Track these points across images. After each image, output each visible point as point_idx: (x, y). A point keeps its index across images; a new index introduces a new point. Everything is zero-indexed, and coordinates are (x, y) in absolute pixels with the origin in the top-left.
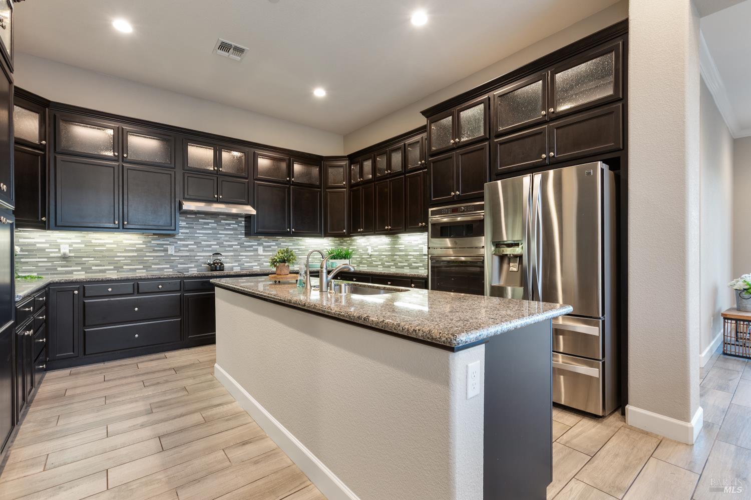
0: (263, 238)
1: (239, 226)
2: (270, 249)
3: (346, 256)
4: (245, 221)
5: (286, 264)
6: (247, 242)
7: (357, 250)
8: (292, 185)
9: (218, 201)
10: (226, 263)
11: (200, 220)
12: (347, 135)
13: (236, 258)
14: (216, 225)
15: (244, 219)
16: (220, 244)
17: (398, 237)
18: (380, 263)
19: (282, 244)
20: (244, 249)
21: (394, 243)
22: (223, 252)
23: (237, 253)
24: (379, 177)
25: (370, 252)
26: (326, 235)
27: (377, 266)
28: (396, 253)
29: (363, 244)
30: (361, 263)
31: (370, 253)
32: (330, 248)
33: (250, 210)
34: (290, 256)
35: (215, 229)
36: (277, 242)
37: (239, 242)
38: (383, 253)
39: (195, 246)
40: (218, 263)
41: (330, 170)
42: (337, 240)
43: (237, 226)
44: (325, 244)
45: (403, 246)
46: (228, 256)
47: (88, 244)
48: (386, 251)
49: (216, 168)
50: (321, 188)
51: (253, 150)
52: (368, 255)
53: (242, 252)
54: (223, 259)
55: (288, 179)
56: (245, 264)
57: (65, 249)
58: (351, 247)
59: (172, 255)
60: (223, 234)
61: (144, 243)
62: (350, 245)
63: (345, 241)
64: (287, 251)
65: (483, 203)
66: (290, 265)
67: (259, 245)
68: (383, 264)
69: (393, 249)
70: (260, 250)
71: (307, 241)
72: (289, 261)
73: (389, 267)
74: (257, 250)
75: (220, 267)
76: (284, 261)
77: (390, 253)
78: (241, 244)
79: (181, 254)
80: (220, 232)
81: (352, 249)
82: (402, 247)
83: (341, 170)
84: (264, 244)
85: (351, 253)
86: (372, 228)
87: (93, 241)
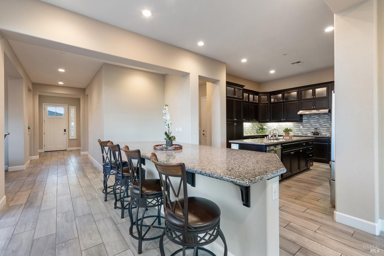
9: (314, 109)
11: (312, 116)
14: (318, 117)
35: (318, 119)
39: (310, 126)
47: (280, 126)
57: (275, 127)
59: (301, 129)
60: (321, 121)
61: (293, 125)
79: (305, 129)
80: (321, 120)
87: (281, 125)
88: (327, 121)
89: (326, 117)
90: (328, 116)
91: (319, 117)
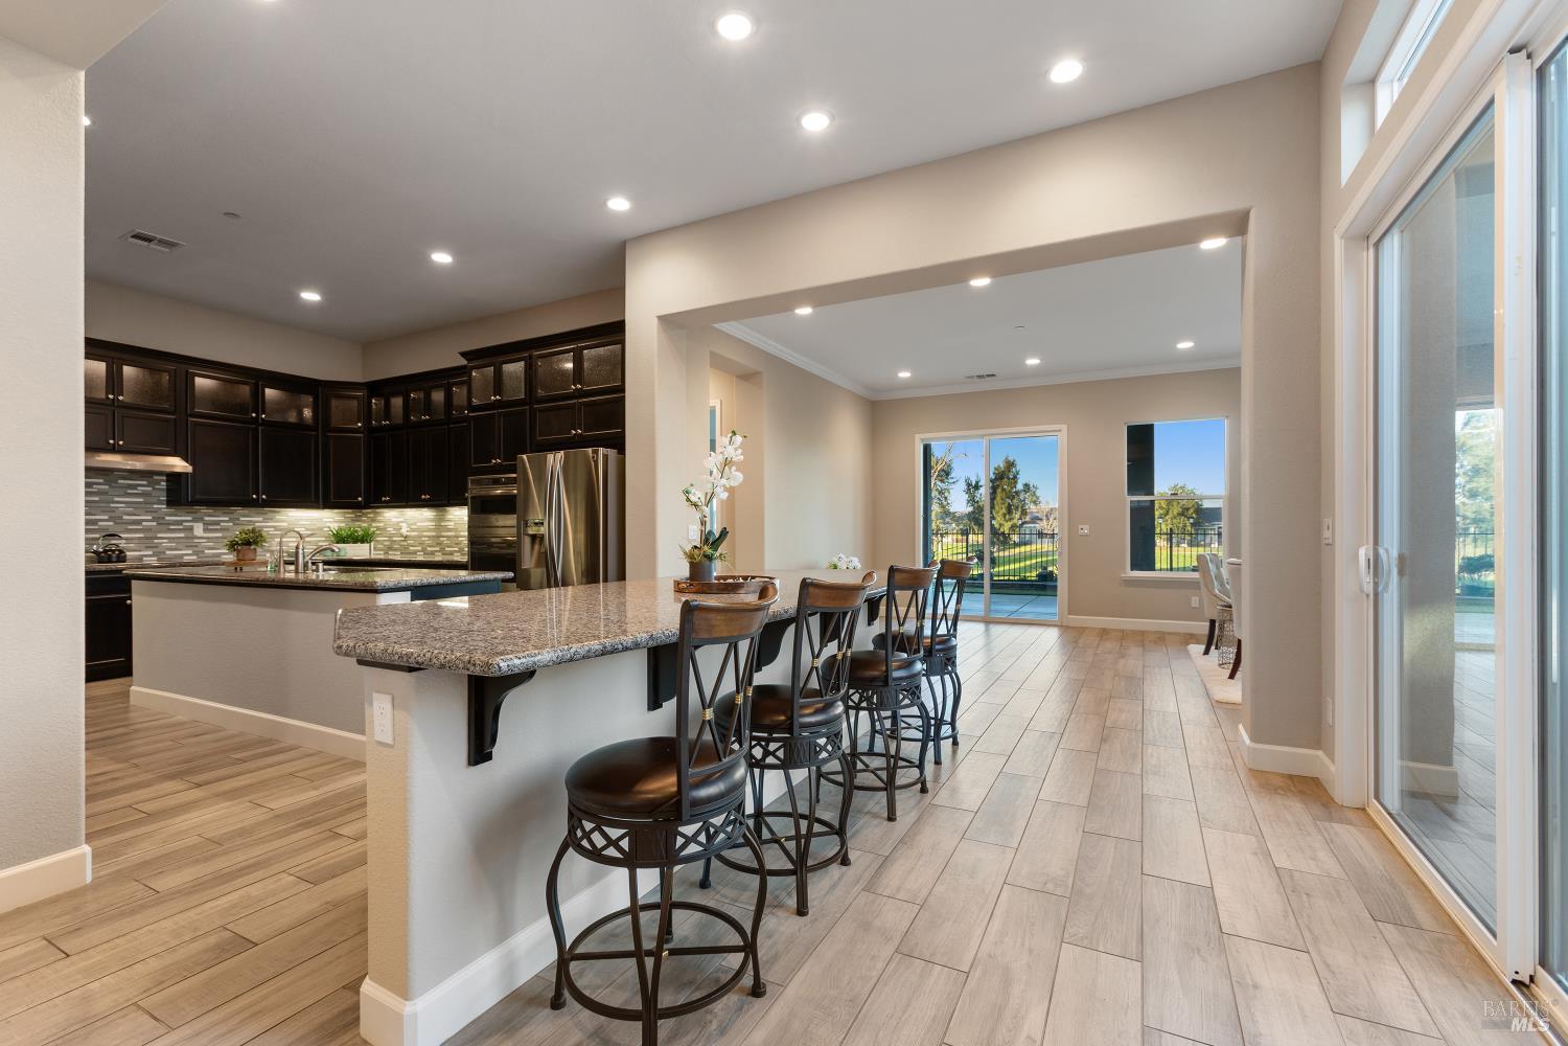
0: (204, 510)
1: (154, 489)
2: (218, 527)
3: (364, 539)
4: (167, 481)
5: (253, 547)
6: (170, 516)
7: (385, 529)
8: (261, 425)
9: (113, 450)
10: (129, 551)
12: (370, 344)
13: (148, 541)
14: (106, 487)
15: (165, 478)
16: (116, 519)
17: (446, 511)
18: (419, 548)
19: (242, 519)
20: (164, 527)
21: (440, 519)
22: (122, 532)
23: (149, 535)
24: (414, 422)
25: (404, 531)
26: (328, 504)
27: (415, 553)
28: (443, 534)
29: (394, 520)
30: (390, 548)
31: (405, 533)
32: (335, 526)
33: (178, 464)
34: (257, 537)
36: (232, 516)
37: (155, 515)
38: (425, 534)
40: (113, 551)
41: (334, 403)
42: (349, 513)
43: (150, 489)
44: (327, 520)
45: (452, 523)
46: (132, 539)
48: (430, 530)
49: (111, 397)
50: (316, 430)
51: (184, 367)
52: (402, 536)
53: (159, 532)
54: (122, 544)
55: (254, 415)
56: (168, 552)
58: (374, 525)
60: (121, 503)
62: (374, 520)
63: (365, 515)
64: (253, 531)
65: (514, 475)
66: (259, 550)
67: (195, 520)
68: (424, 550)
69: (439, 527)
70: (199, 529)
71: (291, 514)
72: (256, 543)
73: (433, 553)
74: (191, 529)
75: (118, 556)
76: (248, 543)
77: (434, 534)
78: (159, 520)
80: (116, 499)
81: (377, 527)
82: (451, 525)
83: (355, 403)
84: (207, 518)
85: (374, 532)
86: (406, 498)
88: (145, 503)
89: (139, 488)
90: (149, 483)
91: (110, 485)
